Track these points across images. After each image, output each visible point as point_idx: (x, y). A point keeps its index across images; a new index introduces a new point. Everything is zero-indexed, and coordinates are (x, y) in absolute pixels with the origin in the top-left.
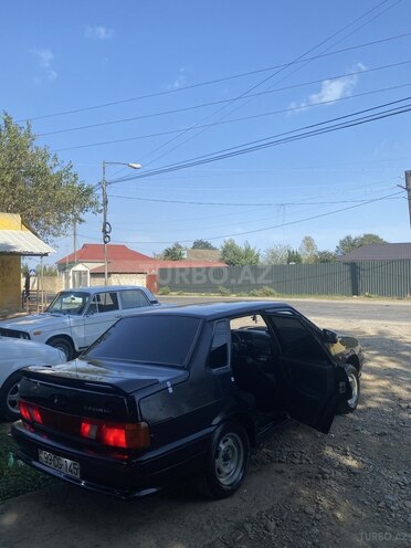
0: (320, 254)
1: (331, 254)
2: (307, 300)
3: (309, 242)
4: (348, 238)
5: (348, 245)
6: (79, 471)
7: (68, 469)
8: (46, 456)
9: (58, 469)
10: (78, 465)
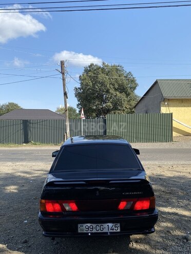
6: (119, 228)
7: (110, 229)
8: (87, 227)
9: (100, 231)
10: (119, 225)
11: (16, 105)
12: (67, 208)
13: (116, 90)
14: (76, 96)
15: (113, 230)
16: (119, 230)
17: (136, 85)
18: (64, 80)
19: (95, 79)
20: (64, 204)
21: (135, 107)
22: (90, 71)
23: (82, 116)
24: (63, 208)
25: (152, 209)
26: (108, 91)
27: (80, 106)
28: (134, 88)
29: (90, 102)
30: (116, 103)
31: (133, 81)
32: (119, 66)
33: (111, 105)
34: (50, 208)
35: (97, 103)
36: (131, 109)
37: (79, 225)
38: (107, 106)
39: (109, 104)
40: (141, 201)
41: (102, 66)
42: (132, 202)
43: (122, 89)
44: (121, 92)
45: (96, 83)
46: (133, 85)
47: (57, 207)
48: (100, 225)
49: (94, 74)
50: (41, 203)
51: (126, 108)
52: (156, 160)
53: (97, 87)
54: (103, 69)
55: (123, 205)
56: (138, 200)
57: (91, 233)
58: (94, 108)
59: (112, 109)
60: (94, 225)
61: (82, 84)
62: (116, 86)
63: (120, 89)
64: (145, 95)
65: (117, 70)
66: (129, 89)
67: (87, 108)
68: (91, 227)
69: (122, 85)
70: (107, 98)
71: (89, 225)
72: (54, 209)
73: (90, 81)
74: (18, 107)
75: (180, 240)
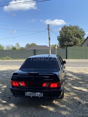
0: (21, 48)
1: (24, 48)
2: (18, 60)
3: (18, 44)
4: (28, 44)
5: (28, 46)
6: (43, 95)
7: (38, 95)
8: (29, 93)
9: (34, 96)
10: (42, 93)
11: (35, 44)
12: (21, 85)
13: (75, 36)
14: (58, 40)
15: (40, 95)
16: (43, 96)
17: (85, 34)
18: (49, 32)
19: (66, 32)
20: (19, 83)
21: (83, 44)
22: (64, 29)
23: (56, 48)
24: (19, 85)
25: (59, 87)
26: (71, 37)
27: (60, 44)
28: (84, 35)
29: (64, 42)
30: (75, 42)
31: (83, 32)
32: (77, 26)
33: (73, 43)
34: (14, 84)
35: (67, 42)
36: (81, 45)
37: (25, 92)
38: (71, 44)
39: (72, 43)
40: (53, 83)
41: (69, 26)
42: (49, 84)
43: (78, 36)
44: (77, 37)
45: (66, 34)
46: (83, 34)
47: (17, 84)
48: (34, 93)
49: (66, 30)
50: (11, 82)
51: (79, 44)
52: (84, 67)
53: (67, 35)
54: (69, 28)
55: (45, 85)
56: (51, 83)
57: (32, 96)
58: (65, 44)
59: (74, 45)
60: (32, 93)
61: (60, 34)
62: (75, 35)
63: (77, 36)
64: (87, 38)
65: (76, 27)
66: (81, 36)
67: (62, 45)
68: (31, 94)
69: (78, 34)
70: (71, 40)
71: (30, 93)
72: (16, 85)
73: (64, 33)
74: (36, 45)
75: (76, 103)
